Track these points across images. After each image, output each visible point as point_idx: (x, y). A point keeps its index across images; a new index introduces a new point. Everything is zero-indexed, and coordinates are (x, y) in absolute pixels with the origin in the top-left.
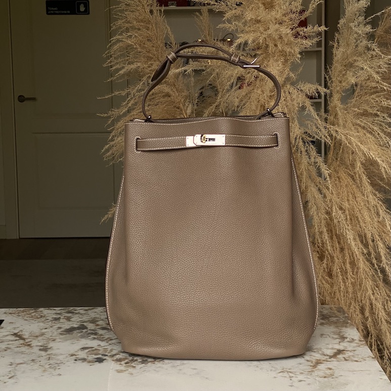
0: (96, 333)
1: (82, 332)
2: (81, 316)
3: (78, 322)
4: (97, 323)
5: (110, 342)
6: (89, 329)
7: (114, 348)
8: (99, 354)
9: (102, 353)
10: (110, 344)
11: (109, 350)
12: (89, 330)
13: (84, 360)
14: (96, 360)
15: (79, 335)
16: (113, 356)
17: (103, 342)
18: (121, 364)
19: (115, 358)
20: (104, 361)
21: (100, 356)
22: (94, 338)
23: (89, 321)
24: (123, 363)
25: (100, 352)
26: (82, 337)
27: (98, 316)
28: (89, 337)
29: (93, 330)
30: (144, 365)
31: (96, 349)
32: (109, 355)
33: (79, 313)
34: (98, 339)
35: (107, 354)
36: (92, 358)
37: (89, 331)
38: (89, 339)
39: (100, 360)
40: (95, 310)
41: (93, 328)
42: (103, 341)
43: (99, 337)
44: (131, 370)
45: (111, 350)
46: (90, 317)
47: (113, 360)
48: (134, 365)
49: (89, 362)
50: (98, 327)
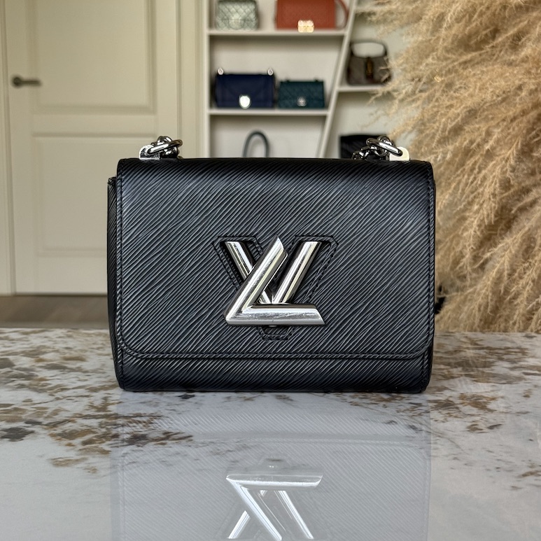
0: (32, 375)
2: (7, 343)
4: (41, 357)
5: (58, 395)
6: (15, 367)
7: (66, 408)
8: (20, 420)
9: (29, 418)
10: (58, 399)
11: (49, 411)
12: (17, 369)
14: (5, 433)
16: (55, 425)
17: (42, 395)
18: (70, 445)
19: (59, 430)
20: (27, 437)
21: (20, 425)
22: (22, 386)
23: (23, 352)
24: (77, 441)
25: (24, 416)
27: (48, 344)
28: (11, 384)
29: (25, 370)
30: (133, 447)
31: (16, 409)
32: (46, 422)
33: (6, 338)
34: (30, 387)
35: (40, 420)
37: (15, 372)
38: (7, 387)
39: (15, 435)
40: (47, 334)
41: (26, 366)
42: (41, 391)
43: (35, 383)
44: (94, 460)
45: (56, 413)
46: (28, 346)
47: (52, 435)
48: (107, 448)
50: (40, 364)
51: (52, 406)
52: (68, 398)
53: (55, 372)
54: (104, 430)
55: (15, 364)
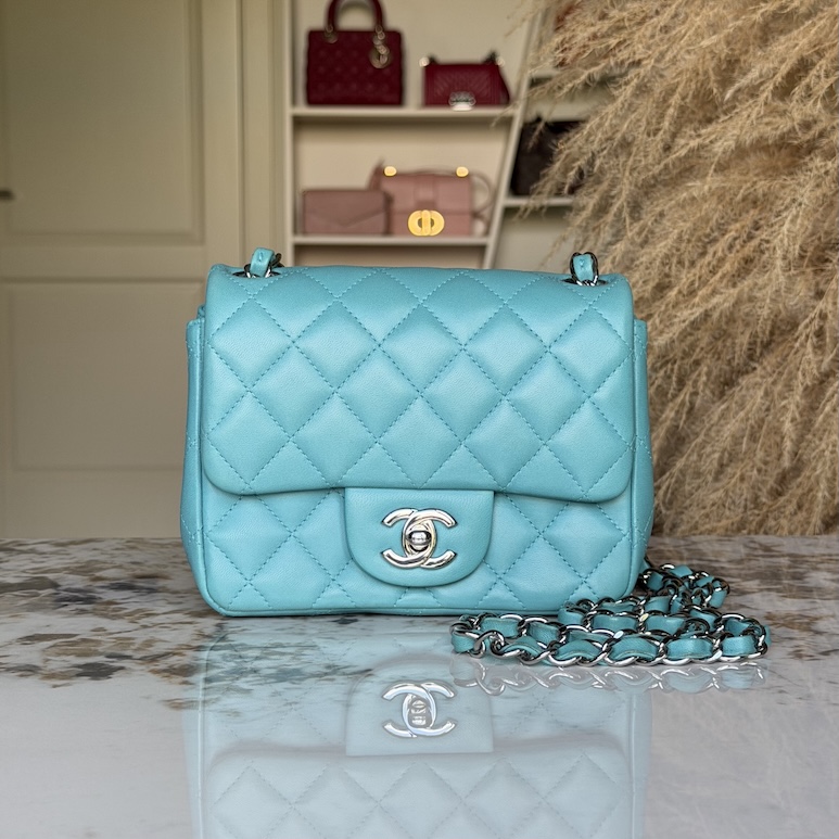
0: (93, 598)
1: (37, 595)
2: (37, 558)
3: (24, 572)
4: (98, 574)
5: (144, 621)
6: (64, 588)
7: (162, 637)
8: (101, 654)
9: (110, 651)
10: (145, 627)
11: (138, 642)
12: (66, 590)
13: (29, 670)
14: (80, 670)
15: (24, 602)
16: (154, 659)
17: (118, 622)
18: (186, 683)
19: (162, 665)
20: (116, 674)
21: (100, 659)
22: (83, 612)
23: (66, 569)
24: (197, 678)
25: (100, 649)
26: (33, 608)
27: (102, 558)
28: (64, 609)
29: (79, 591)
30: (286, 684)
31: (84, 640)
32: (138, 655)
33: (32, 551)
34: (94, 613)
35: (128, 653)
36: (65, 664)
37: (64, 594)
38: (59, 613)
39: (98, 672)
41: (80, 586)
42: (114, 617)
43: (102, 607)
45: (149, 643)
46: (72, 561)
47: (155, 672)
48: (246, 686)
49: (51, 676)
50: (100, 584)
51: (141, 636)
52: (162, 625)
53: (127, 593)
54: (233, 664)
55: (60, 583)
